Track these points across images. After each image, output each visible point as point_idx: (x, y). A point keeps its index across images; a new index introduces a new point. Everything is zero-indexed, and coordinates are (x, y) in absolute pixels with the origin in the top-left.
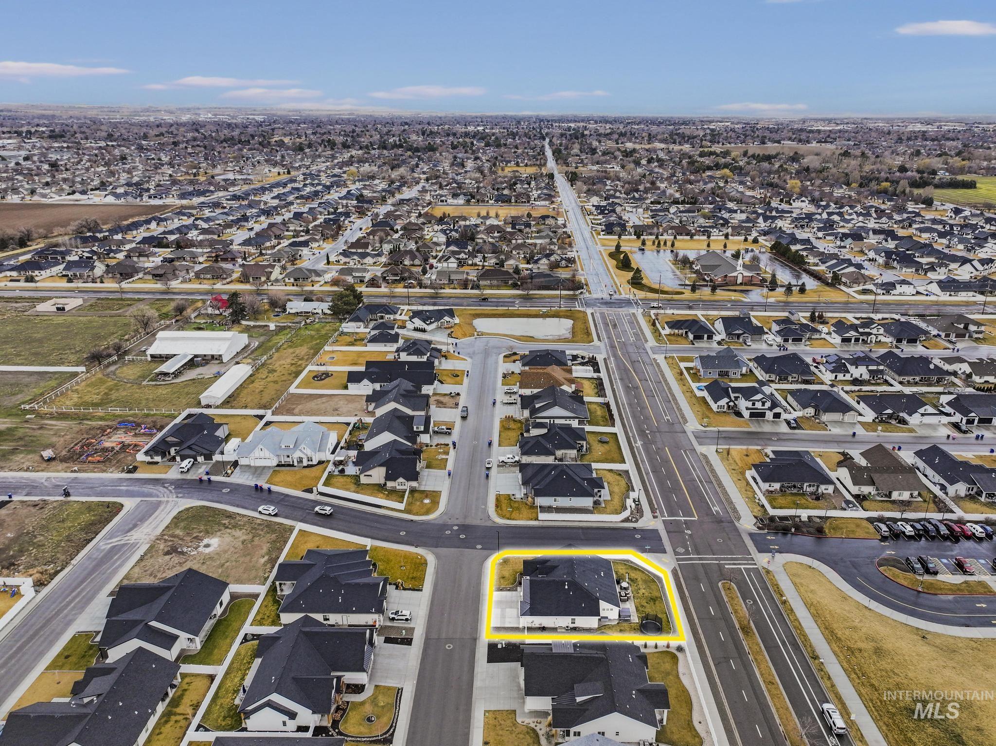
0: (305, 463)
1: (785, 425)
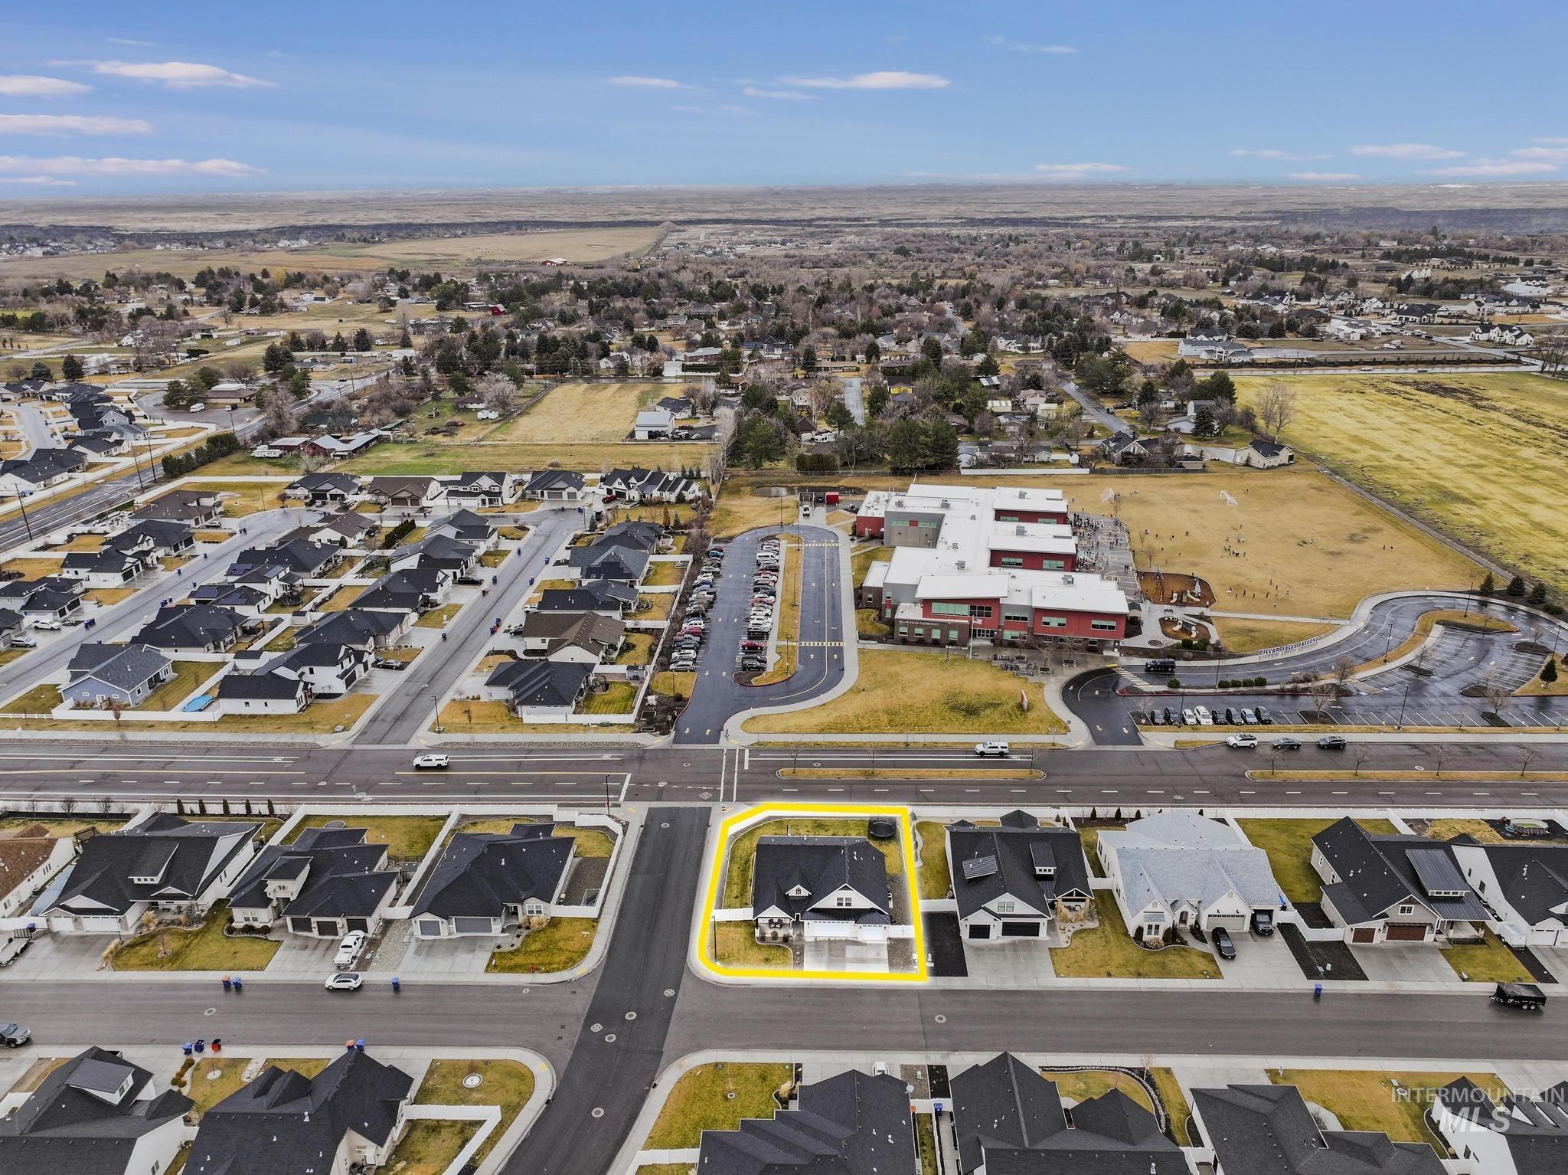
1: (382, 673)
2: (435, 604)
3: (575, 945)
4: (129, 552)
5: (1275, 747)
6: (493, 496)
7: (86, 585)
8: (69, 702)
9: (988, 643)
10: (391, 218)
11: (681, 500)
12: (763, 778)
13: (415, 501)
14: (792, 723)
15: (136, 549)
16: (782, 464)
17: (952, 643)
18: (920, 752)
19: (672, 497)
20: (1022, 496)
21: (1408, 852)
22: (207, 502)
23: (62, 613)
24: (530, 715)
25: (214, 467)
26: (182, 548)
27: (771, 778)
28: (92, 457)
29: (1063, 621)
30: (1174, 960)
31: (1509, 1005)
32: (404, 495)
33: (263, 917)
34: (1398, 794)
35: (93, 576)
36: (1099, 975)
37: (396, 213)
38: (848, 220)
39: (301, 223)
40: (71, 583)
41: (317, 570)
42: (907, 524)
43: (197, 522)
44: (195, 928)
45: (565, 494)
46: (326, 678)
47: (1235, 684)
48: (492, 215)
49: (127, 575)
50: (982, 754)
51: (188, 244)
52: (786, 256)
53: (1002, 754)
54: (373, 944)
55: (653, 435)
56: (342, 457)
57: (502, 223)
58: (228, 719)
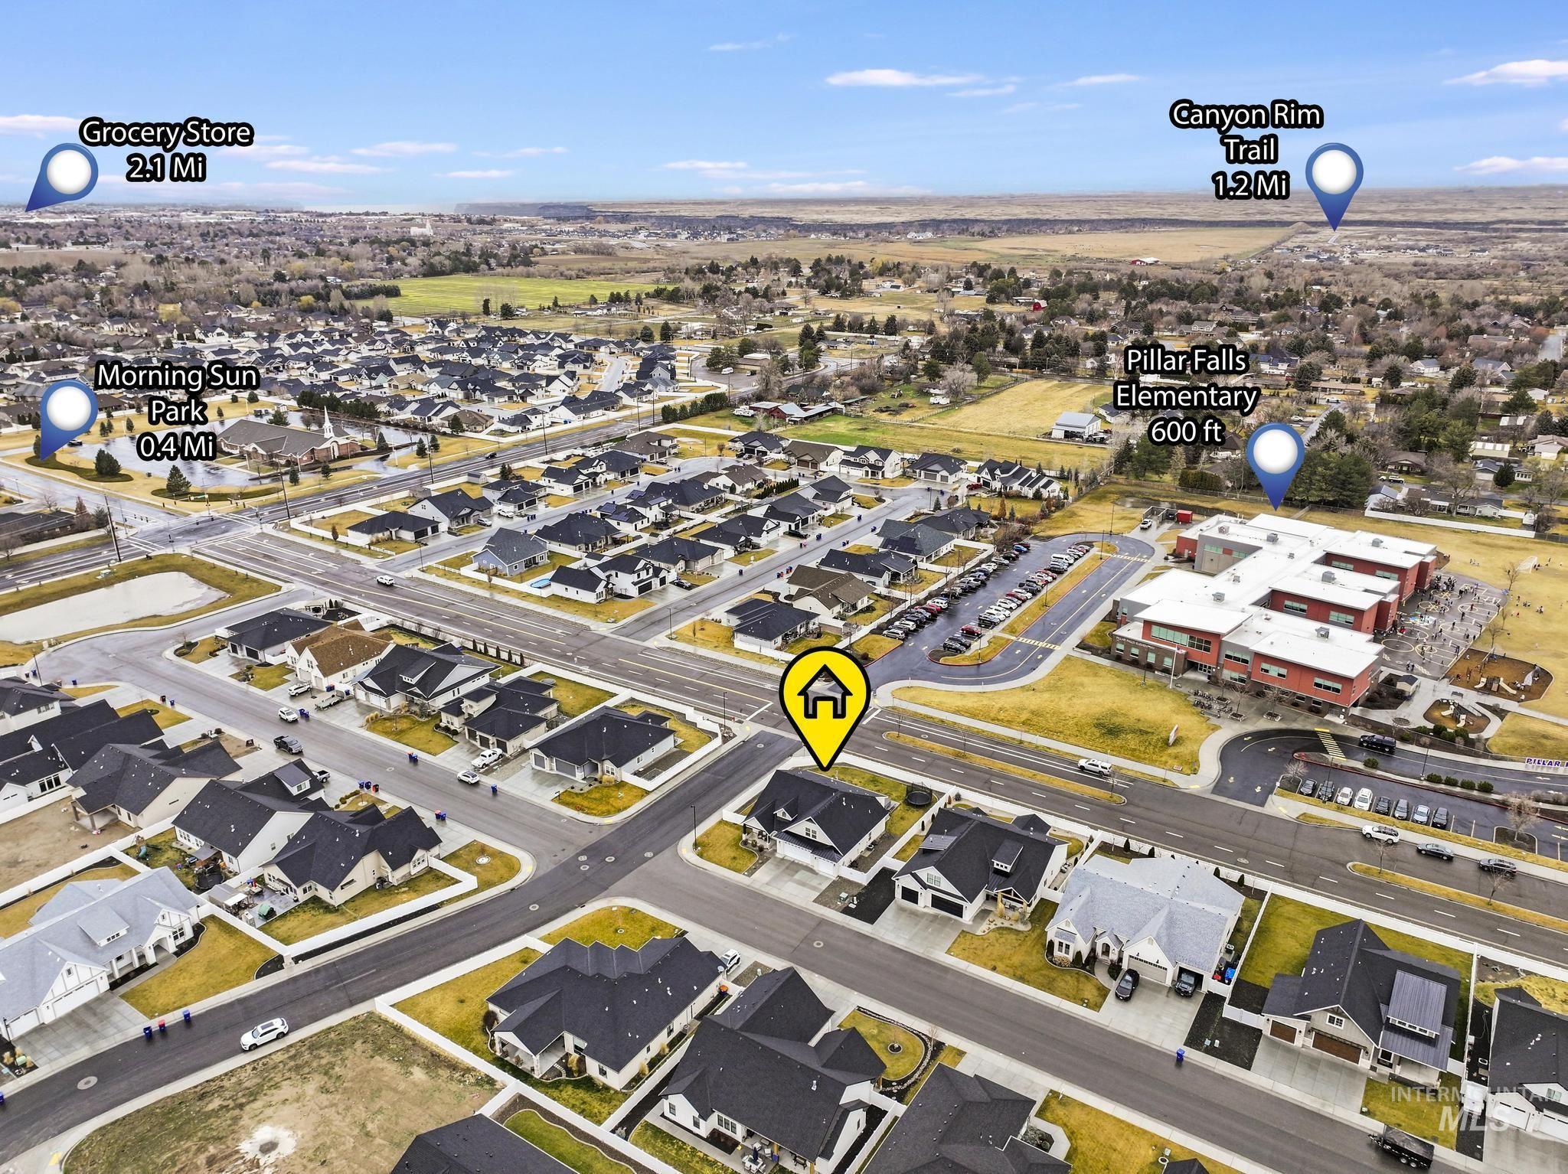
0: (171, 946)
1: (674, 589)
2: (756, 546)
3: (619, 804)
4: (585, 472)
5: (1419, 851)
6: (875, 469)
7: (549, 491)
8: (475, 566)
9: (1205, 679)
10: (1022, 213)
11: (1038, 496)
12: (870, 734)
13: (815, 465)
14: (936, 699)
15: (591, 470)
16: (1167, 478)
17: (1167, 671)
18: (1030, 752)
19: (1030, 492)
20: (1376, 544)
21: (1399, 973)
22: (666, 443)
23: (521, 507)
24: (742, 642)
25: (701, 419)
26: (628, 475)
27: (876, 737)
28: (626, 400)
29: (1284, 671)
30: (1068, 981)
31: (1385, 1151)
32: (807, 458)
33: (456, 723)
34: (1523, 938)
35: (555, 485)
36: (985, 966)
37: (1031, 209)
38: (1541, 223)
39: (941, 217)
40: (538, 487)
41: (697, 506)
42: (1220, 551)
43: (652, 458)
44: (423, 720)
45: (938, 477)
46: (625, 582)
47: (1451, 782)
48: (1121, 212)
49: (578, 488)
50: (1082, 768)
51: (835, 234)
52: (1415, 264)
53: (1100, 774)
54: (503, 760)
55: (1069, 435)
56: (795, 422)
57: (1127, 220)
58: (555, 598)
